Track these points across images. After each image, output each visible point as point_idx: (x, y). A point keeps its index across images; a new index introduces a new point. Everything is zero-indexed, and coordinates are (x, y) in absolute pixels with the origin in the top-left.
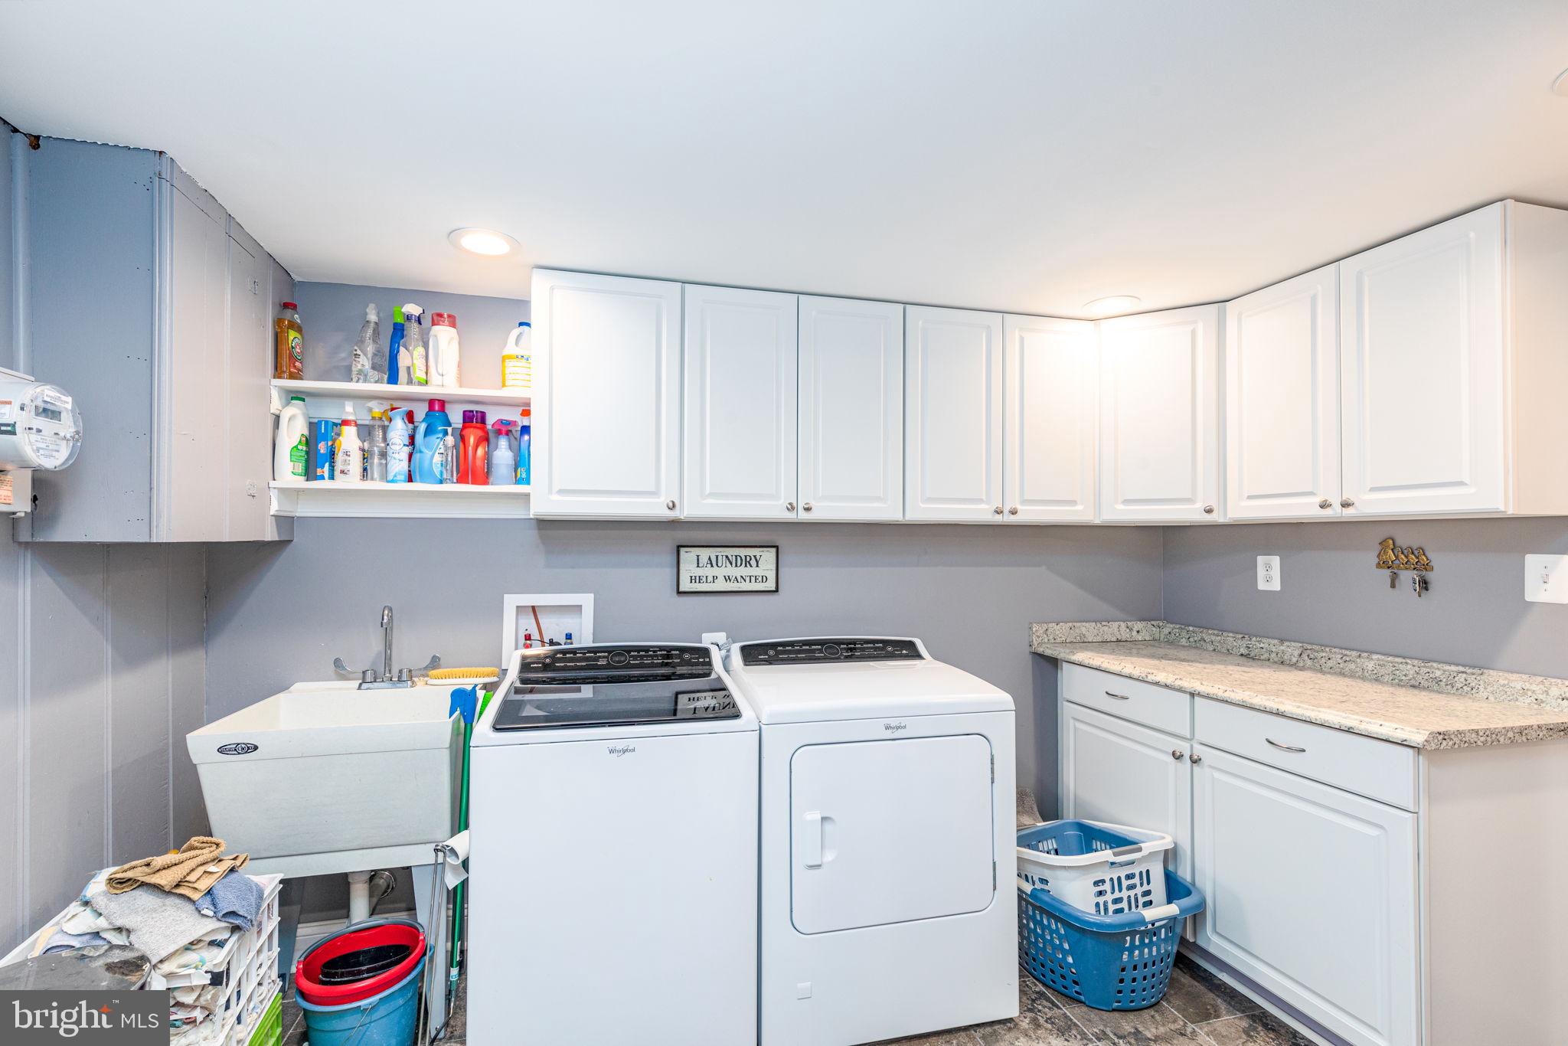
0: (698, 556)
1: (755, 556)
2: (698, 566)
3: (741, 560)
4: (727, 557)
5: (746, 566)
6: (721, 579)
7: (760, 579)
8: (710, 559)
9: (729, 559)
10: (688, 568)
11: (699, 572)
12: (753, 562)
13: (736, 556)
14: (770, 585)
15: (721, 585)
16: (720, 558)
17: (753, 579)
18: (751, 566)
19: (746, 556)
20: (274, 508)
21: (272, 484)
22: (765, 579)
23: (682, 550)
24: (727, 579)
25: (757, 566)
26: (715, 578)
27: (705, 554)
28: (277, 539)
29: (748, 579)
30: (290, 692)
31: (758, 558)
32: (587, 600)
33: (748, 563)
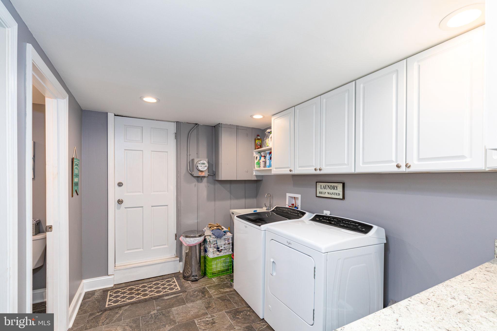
0: (321, 185)
1: (336, 186)
2: (321, 189)
3: (332, 187)
4: (328, 186)
5: (333, 189)
6: (327, 193)
7: (338, 194)
8: (324, 186)
9: (329, 187)
10: (319, 190)
11: (321, 190)
12: (336, 188)
13: (331, 186)
14: (341, 197)
15: (326, 195)
16: (326, 186)
17: (336, 194)
18: (335, 190)
19: (333, 186)
20: (254, 174)
21: (254, 169)
22: (339, 194)
23: (317, 183)
24: (328, 193)
25: (337, 190)
26: (325, 193)
27: (323, 184)
28: (256, 179)
29: (334, 194)
30: (263, 209)
31: (337, 187)
32: (299, 196)
33: (334, 189)
